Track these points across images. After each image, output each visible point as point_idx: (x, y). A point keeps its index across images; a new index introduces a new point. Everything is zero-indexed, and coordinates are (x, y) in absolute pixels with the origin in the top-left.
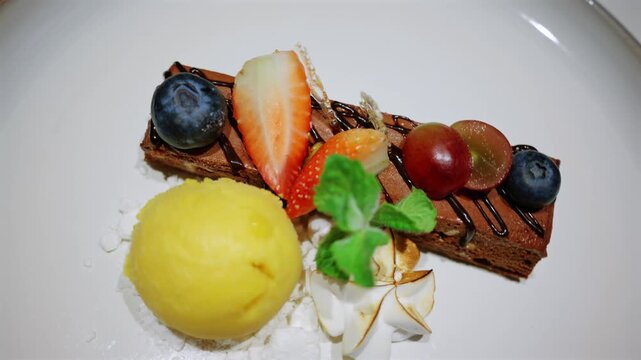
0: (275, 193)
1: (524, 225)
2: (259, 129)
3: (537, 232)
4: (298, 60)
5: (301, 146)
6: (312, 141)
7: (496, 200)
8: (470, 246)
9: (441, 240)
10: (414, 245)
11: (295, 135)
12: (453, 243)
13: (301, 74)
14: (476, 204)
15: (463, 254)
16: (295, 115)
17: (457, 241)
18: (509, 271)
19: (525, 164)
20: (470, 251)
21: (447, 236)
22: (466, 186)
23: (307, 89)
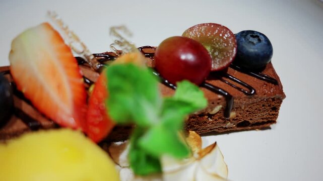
0: (74, 129)
1: (262, 82)
2: (42, 88)
3: (272, 83)
4: (52, 29)
5: (80, 90)
6: (86, 85)
7: (235, 74)
8: (233, 114)
9: (210, 120)
10: (194, 132)
11: (72, 83)
12: (220, 118)
13: (58, 37)
14: (224, 81)
15: (229, 124)
16: (66, 67)
17: (222, 115)
18: (263, 123)
19: (244, 39)
20: (233, 120)
21: (213, 115)
22: (212, 69)
23: (68, 49)
